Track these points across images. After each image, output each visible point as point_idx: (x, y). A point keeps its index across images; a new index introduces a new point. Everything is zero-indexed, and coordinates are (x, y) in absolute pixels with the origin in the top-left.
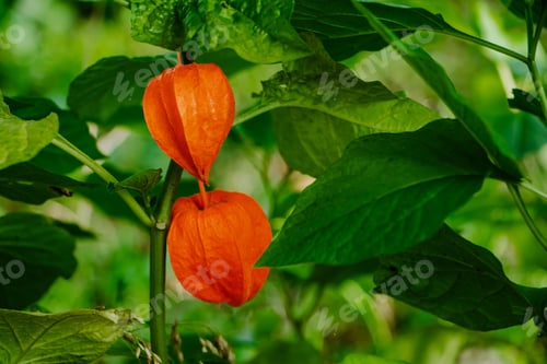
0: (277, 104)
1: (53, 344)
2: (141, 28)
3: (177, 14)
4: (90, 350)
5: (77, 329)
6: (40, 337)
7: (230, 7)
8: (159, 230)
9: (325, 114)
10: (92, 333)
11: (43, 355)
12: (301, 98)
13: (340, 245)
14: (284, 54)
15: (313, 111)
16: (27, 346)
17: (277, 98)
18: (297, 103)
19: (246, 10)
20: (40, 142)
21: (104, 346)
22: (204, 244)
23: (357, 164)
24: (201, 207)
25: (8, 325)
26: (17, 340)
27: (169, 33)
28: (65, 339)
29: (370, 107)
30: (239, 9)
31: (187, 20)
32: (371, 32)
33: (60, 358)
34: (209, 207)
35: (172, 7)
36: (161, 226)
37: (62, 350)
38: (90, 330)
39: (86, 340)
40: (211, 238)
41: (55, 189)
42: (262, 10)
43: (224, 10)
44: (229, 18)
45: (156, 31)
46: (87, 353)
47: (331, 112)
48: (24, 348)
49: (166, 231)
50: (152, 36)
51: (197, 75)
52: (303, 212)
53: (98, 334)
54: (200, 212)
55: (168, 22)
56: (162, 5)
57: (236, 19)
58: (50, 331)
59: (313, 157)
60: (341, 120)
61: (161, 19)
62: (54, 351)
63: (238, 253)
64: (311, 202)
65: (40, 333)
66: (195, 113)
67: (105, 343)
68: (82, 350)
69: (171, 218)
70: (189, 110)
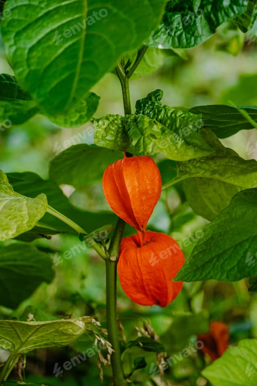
0: (187, 176)
1: (42, 337)
2: (100, 137)
3: (124, 127)
4: (67, 339)
5: (57, 328)
6: (34, 333)
7: (159, 124)
8: (112, 261)
9: (219, 180)
10: (67, 329)
11: (35, 343)
12: (203, 172)
13: (229, 268)
14: (195, 154)
15: (211, 179)
16: (25, 339)
17: (186, 172)
18: (199, 175)
19: (169, 125)
20: (37, 216)
21: (74, 337)
22: (142, 270)
23: (239, 211)
24: (138, 245)
25: (13, 328)
26: (19, 336)
27: (118, 139)
28: (50, 333)
29: (249, 176)
30: (165, 124)
31: (130, 133)
32: (246, 122)
33: (46, 344)
34: (144, 245)
35: (120, 122)
36: (113, 259)
37: (48, 340)
38: (66, 328)
39: (63, 334)
40: (146, 266)
41: (40, 235)
42: (179, 126)
43: (155, 126)
44: (159, 131)
45: (110, 139)
46: (64, 341)
47: (222, 179)
48: (23, 340)
49: (117, 262)
50: (108, 142)
51: (138, 164)
52: (204, 243)
53: (71, 330)
54: (138, 248)
55: (118, 132)
56: (113, 121)
57: (163, 131)
58: (40, 330)
59: (211, 208)
60: (229, 184)
61: (112, 130)
62: (43, 341)
63: (164, 276)
64: (210, 236)
65: (33, 331)
66: (137, 189)
67: (75, 335)
68: (61, 339)
69: (120, 253)
70: (134, 188)
